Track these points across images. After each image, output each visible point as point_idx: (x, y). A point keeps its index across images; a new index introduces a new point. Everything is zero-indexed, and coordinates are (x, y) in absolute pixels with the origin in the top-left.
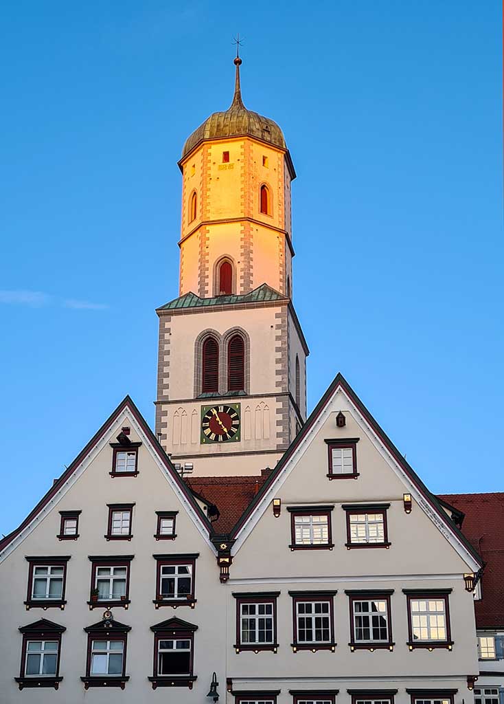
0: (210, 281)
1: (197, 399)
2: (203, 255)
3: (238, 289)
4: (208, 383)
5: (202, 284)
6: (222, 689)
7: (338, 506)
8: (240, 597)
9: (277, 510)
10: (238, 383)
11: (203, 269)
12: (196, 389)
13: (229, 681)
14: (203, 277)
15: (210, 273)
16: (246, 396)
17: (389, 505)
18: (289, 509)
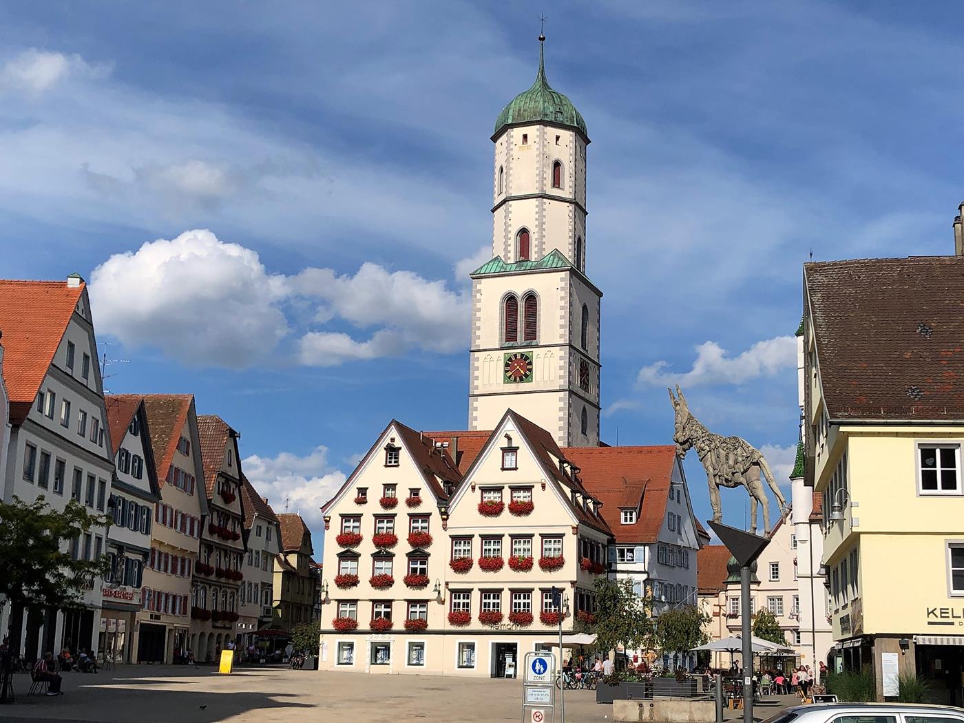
0: (512, 248)
1: (502, 349)
2: (507, 225)
3: (534, 256)
4: (510, 333)
5: (506, 251)
6: (442, 588)
7: (506, 487)
8: (454, 538)
9: (473, 488)
10: (531, 333)
11: (507, 238)
12: (501, 340)
13: (447, 584)
14: (507, 245)
15: (512, 242)
16: (537, 346)
17: (533, 486)
18: (480, 488)
